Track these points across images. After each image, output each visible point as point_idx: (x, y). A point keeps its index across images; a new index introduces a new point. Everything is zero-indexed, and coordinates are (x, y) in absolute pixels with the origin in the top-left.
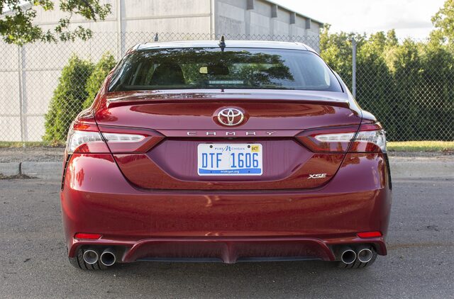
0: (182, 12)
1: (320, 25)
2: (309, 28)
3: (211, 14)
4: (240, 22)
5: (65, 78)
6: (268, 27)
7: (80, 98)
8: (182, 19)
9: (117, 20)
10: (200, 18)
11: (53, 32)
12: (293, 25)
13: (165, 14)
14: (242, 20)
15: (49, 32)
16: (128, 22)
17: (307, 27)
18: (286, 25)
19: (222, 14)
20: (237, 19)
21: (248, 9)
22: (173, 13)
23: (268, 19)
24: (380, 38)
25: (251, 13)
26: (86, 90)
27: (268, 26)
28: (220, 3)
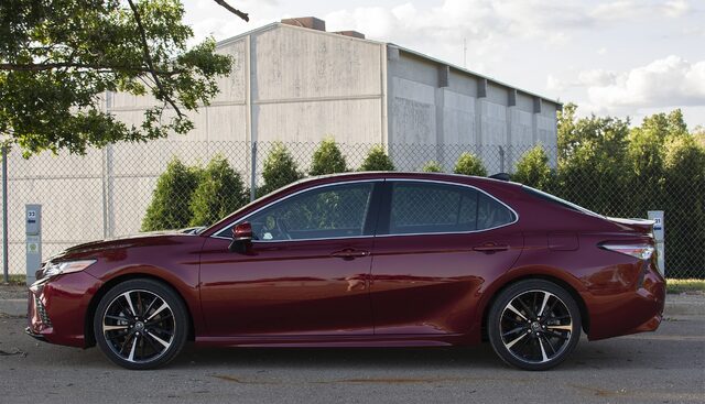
0: (340, 93)
1: (558, 106)
2: (539, 112)
3: (382, 95)
4: (428, 106)
5: (161, 192)
6: (473, 111)
7: (182, 219)
8: (341, 102)
9: (246, 104)
10: (367, 101)
11: (139, 129)
12: (513, 107)
13: (316, 95)
14: (431, 101)
15: (134, 129)
16: (261, 106)
17: (536, 110)
18: (502, 109)
19: (399, 96)
20: (423, 101)
21: (440, 86)
22: (327, 94)
23: (472, 99)
24: (660, 123)
25: (446, 91)
26: (189, 208)
27: (472, 109)
28: (395, 79)
